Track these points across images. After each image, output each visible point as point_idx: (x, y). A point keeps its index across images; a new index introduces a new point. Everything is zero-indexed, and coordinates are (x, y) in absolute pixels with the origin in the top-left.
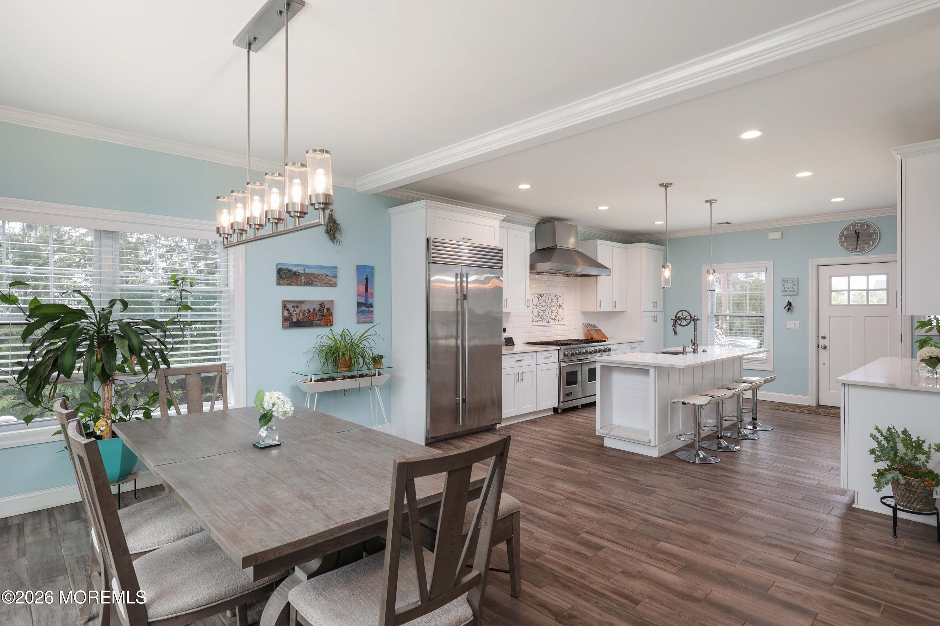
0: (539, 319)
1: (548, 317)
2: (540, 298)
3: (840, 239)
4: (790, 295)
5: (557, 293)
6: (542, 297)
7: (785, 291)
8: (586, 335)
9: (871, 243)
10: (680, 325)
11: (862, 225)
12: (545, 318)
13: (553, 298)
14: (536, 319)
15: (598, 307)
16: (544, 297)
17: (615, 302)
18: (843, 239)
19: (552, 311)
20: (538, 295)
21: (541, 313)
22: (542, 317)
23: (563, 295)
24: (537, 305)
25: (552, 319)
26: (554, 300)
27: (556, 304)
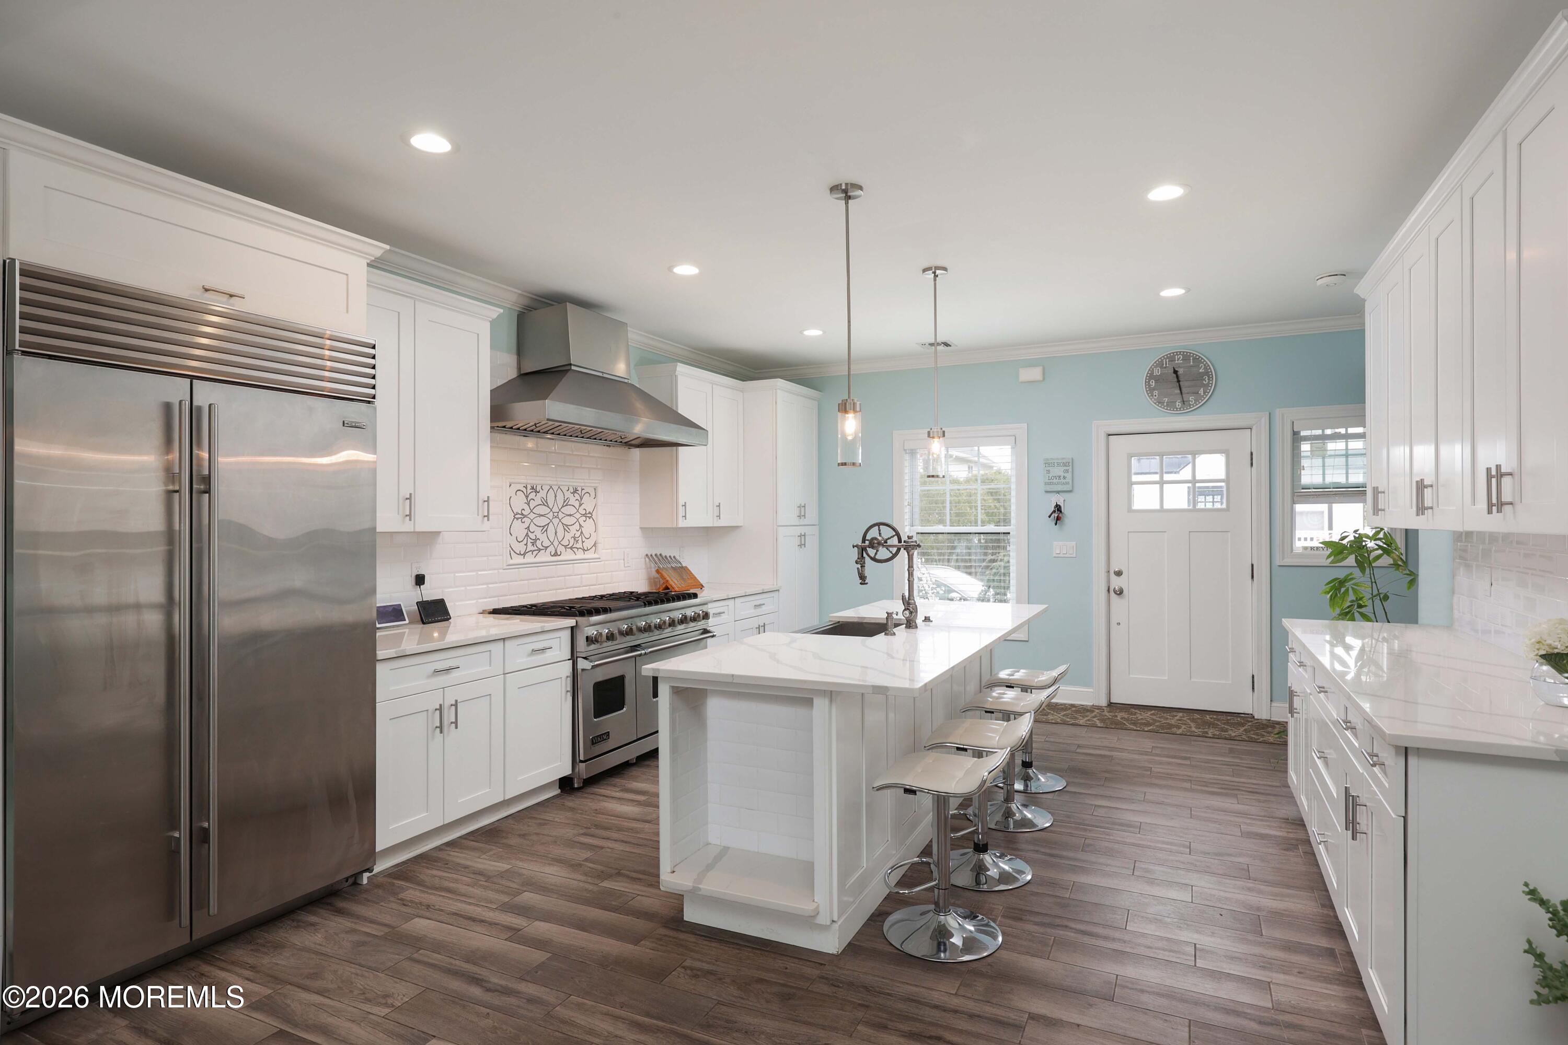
1: (556, 543)
2: (532, 495)
3: (1147, 383)
4: (1058, 492)
5: (578, 484)
6: (537, 492)
7: (1050, 484)
8: (652, 581)
9: (1201, 391)
10: (874, 559)
11: (1186, 357)
12: (546, 543)
13: (568, 494)
14: (520, 548)
15: (680, 519)
16: (542, 494)
17: (719, 506)
18: (1153, 383)
19: (566, 527)
20: (526, 487)
21: (534, 534)
22: (538, 543)
23: (595, 490)
24: (523, 512)
25: (566, 547)
26: (572, 500)
27: (578, 511)
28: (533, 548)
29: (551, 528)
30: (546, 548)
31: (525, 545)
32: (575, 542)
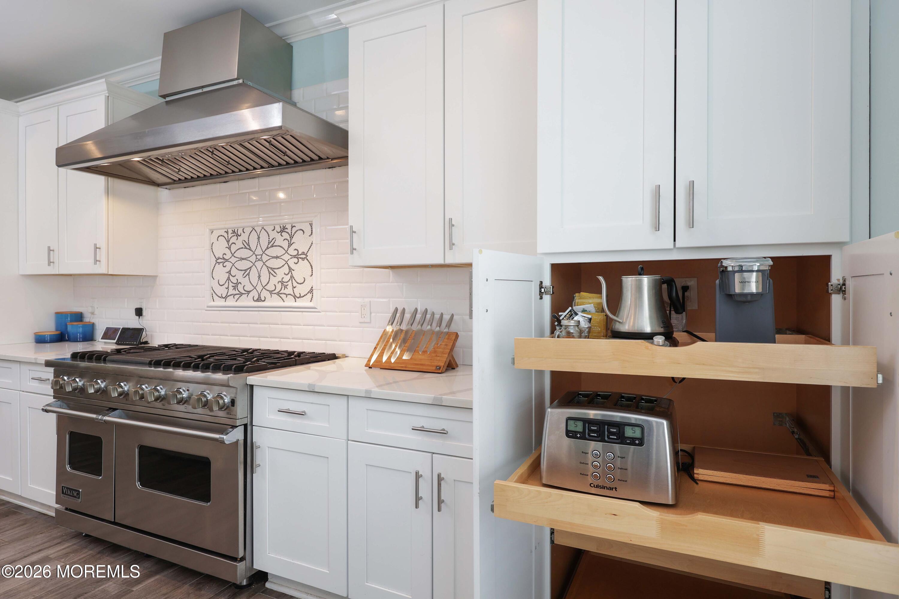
0: (231, 291)
1: (259, 288)
2: (234, 240)
5: (286, 220)
6: (238, 236)
12: (249, 287)
13: (273, 235)
14: (222, 291)
16: (244, 237)
19: (272, 271)
20: (227, 232)
21: (236, 277)
22: (240, 287)
23: (311, 225)
24: (224, 256)
25: (271, 292)
26: (280, 240)
27: (286, 252)
28: (234, 292)
29: (254, 274)
30: (249, 292)
31: (226, 288)
32: (283, 288)
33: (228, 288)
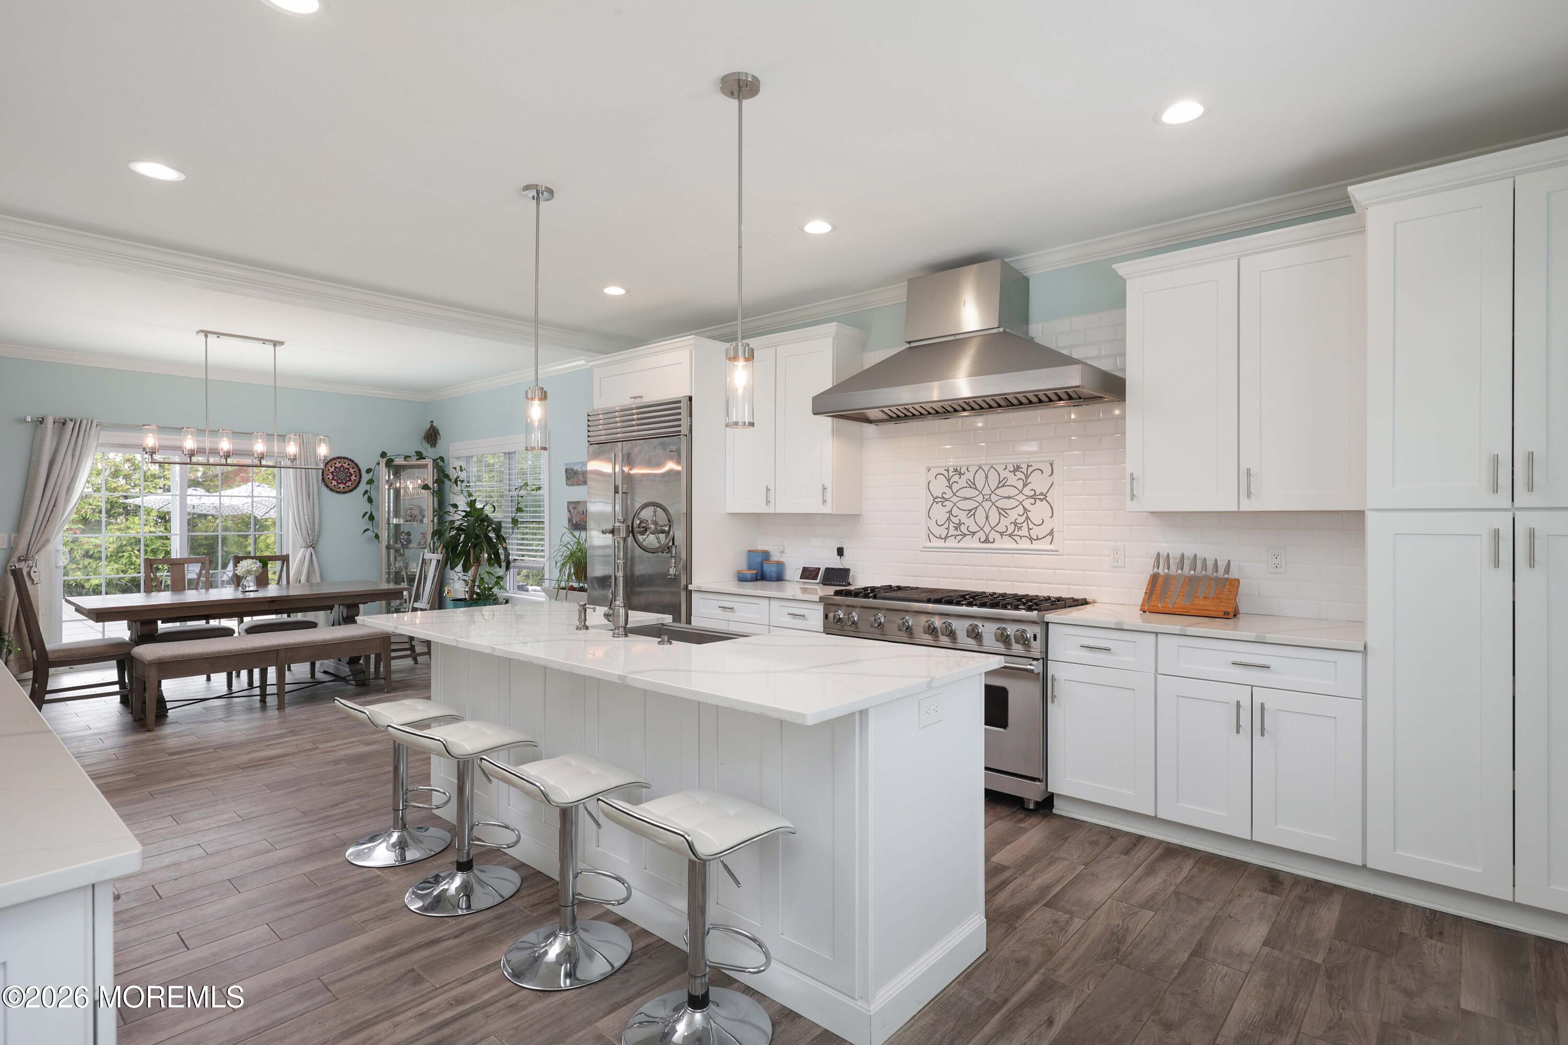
1: (987, 529)
2: (956, 478)
5: (1022, 461)
6: (960, 474)
12: (974, 528)
13: (1004, 474)
14: (942, 532)
15: (1130, 498)
16: (969, 475)
17: (1249, 474)
19: (1002, 512)
20: (948, 471)
21: (958, 518)
22: (963, 528)
23: (1052, 465)
24: (944, 495)
25: (1002, 534)
26: (1012, 480)
27: (1021, 492)
28: (956, 533)
29: (980, 514)
30: (974, 533)
31: (946, 529)
32: (1017, 530)
33: (948, 528)
